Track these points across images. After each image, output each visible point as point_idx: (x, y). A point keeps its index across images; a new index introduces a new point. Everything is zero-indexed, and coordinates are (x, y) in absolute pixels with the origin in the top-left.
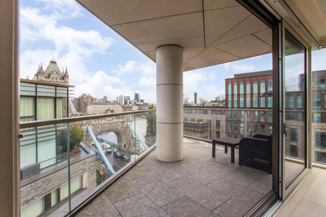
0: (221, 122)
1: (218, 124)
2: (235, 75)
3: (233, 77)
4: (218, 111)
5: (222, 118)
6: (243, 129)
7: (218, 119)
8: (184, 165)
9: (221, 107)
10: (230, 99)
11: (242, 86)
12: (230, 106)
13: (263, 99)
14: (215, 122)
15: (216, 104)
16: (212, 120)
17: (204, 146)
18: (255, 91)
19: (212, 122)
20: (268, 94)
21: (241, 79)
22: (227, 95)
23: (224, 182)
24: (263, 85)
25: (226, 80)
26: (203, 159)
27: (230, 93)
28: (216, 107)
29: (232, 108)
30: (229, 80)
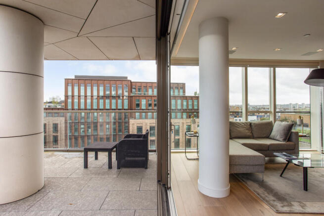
0: (59, 126)
1: (56, 127)
2: (76, 76)
3: (74, 78)
4: (55, 113)
5: (61, 121)
6: (83, 130)
7: (54, 122)
8: (51, 194)
9: (58, 109)
10: (70, 100)
11: (82, 88)
12: (70, 107)
13: (101, 101)
14: (52, 126)
15: (52, 105)
16: (47, 124)
17: (66, 158)
18: (95, 93)
19: (47, 126)
20: (106, 97)
21: (81, 80)
22: (67, 97)
23: (117, 195)
24: (101, 88)
25: (66, 79)
26: (74, 176)
27: (70, 93)
28: (52, 109)
29: (72, 109)
30: (69, 81)
